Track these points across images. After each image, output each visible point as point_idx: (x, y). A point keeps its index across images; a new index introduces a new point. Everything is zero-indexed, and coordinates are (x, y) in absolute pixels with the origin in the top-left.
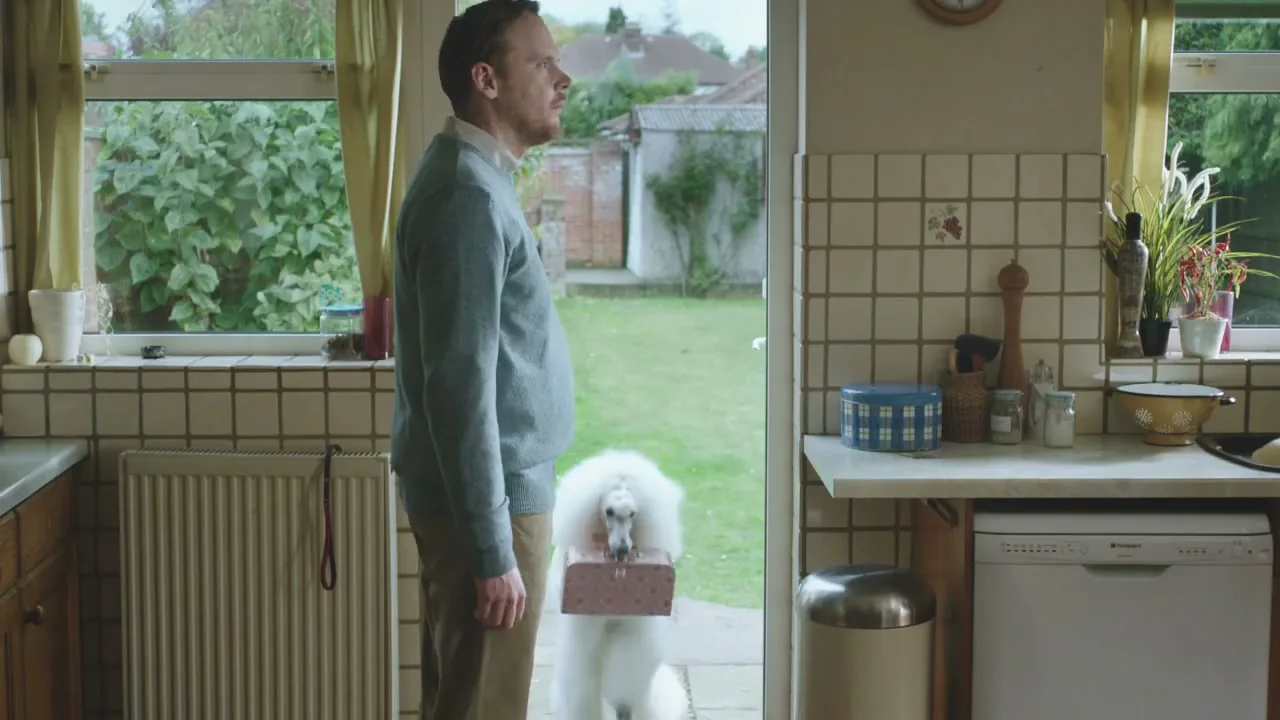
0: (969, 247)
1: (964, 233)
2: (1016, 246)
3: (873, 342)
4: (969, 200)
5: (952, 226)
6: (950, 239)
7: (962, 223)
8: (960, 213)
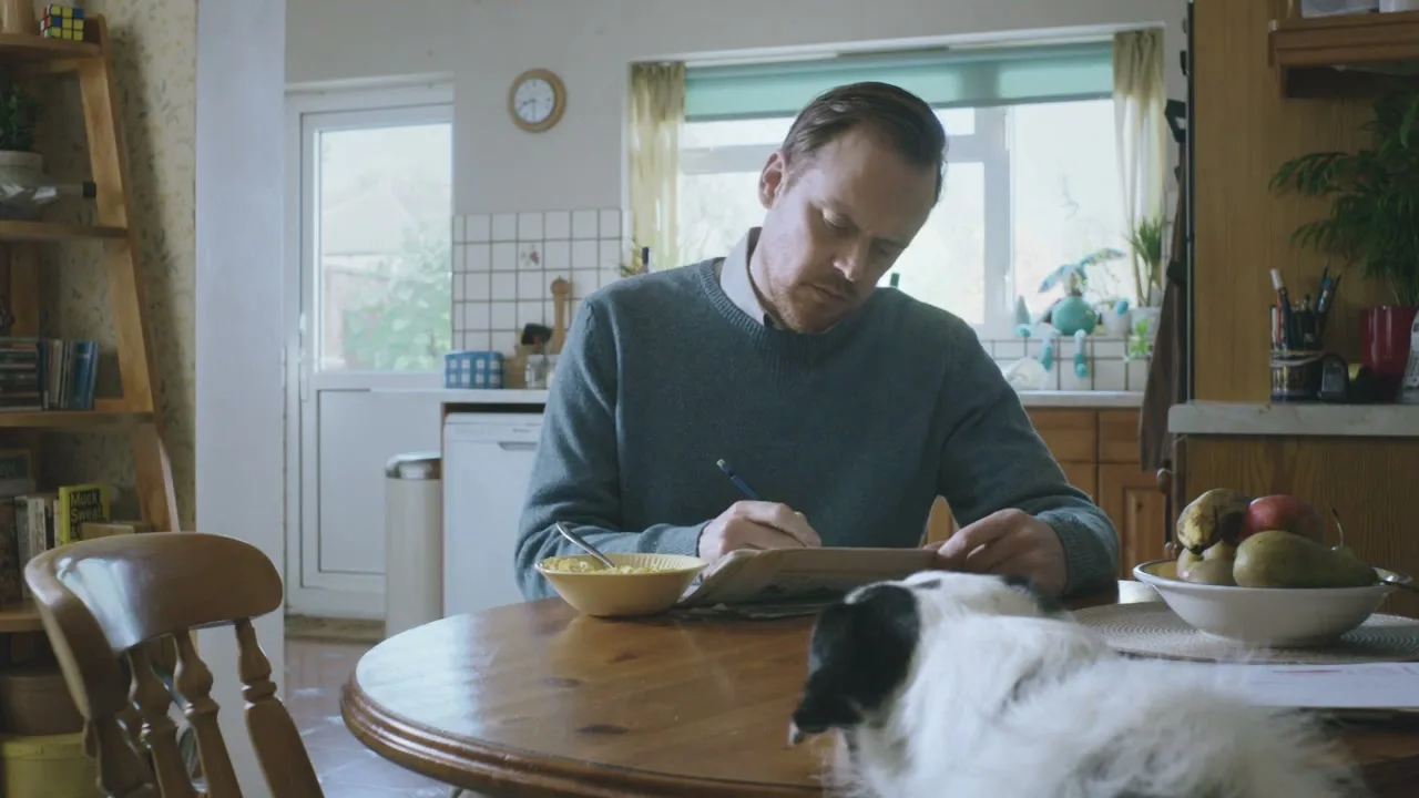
0: (544, 270)
1: (541, 260)
2: (571, 269)
3: (491, 331)
4: (544, 241)
5: (534, 257)
6: (533, 265)
7: (540, 255)
8: (538, 248)
